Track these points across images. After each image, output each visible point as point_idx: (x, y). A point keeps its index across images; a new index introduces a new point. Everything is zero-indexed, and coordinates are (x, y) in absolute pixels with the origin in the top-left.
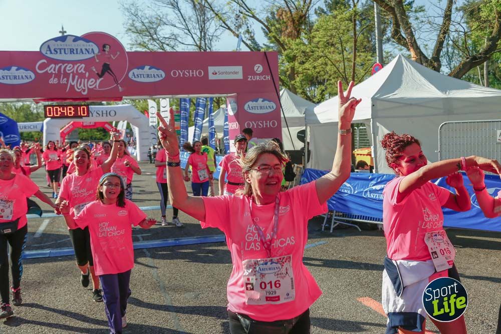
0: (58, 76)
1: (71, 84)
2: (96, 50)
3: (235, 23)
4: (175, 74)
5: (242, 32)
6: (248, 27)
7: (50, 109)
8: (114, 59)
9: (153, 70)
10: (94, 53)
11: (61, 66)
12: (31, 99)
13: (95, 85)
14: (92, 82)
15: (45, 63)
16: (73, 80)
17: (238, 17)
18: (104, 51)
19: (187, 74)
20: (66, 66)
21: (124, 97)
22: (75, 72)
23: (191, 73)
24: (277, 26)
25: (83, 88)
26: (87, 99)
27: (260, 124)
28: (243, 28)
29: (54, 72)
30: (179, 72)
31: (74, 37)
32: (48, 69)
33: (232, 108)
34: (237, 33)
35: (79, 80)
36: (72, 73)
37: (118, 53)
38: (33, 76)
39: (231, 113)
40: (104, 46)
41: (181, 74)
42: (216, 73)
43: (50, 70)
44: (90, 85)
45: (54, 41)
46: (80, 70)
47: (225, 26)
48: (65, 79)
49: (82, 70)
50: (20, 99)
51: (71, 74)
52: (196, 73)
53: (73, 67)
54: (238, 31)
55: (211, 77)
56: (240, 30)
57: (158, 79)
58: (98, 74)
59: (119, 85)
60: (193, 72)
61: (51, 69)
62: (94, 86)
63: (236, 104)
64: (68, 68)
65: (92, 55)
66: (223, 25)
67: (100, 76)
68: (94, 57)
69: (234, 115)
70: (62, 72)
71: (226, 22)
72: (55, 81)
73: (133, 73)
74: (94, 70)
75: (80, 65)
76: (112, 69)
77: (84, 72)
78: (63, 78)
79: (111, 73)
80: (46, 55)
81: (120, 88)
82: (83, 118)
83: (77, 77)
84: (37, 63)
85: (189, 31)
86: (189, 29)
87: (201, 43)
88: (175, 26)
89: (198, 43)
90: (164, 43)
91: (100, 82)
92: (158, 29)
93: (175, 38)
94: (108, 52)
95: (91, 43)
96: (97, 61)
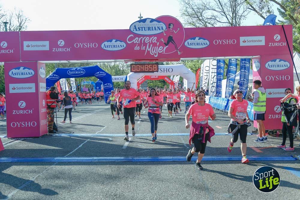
0: (140, 45)
1: (147, 50)
2: (164, 27)
3: (259, 6)
5: (265, 12)
6: (269, 8)
7: (134, 66)
8: (176, 33)
10: (163, 30)
11: (142, 39)
12: (123, 60)
14: (161, 48)
15: (132, 37)
16: (149, 49)
17: (262, 1)
18: (170, 28)
20: (145, 38)
21: (181, 59)
22: (150, 42)
24: (292, 6)
25: (156, 53)
26: (157, 60)
27: (276, 77)
28: (265, 9)
29: (137, 43)
31: (151, 20)
32: (134, 40)
33: (256, 66)
34: (261, 12)
35: (153, 47)
37: (179, 29)
38: (125, 45)
39: (255, 69)
40: (170, 25)
42: (245, 41)
44: (160, 51)
45: (138, 22)
47: (252, 8)
48: (144, 47)
49: (155, 41)
50: (116, 60)
51: (148, 44)
53: (150, 39)
54: (261, 11)
55: (242, 44)
56: (263, 10)
57: (204, 46)
58: (165, 43)
59: (178, 51)
61: (136, 40)
62: (162, 51)
63: (259, 63)
64: (146, 40)
65: (162, 31)
66: (250, 7)
67: (166, 45)
69: (258, 71)
70: (143, 42)
71: (252, 6)
72: (138, 48)
74: (163, 41)
75: (154, 38)
76: (174, 40)
77: (156, 42)
79: (174, 43)
80: (133, 31)
81: (179, 52)
82: (154, 72)
83: (151, 45)
84: (128, 37)
85: (224, 13)
86: (225, 11)
87: (232, 21)
88: (215, 10)
89: (231, 21)
90: (207, 22)
91: (166, 49)
92: (203, 13)
93: (214, 18)
94: (172, 28)
95: (161, 23)
96: (165, 35)
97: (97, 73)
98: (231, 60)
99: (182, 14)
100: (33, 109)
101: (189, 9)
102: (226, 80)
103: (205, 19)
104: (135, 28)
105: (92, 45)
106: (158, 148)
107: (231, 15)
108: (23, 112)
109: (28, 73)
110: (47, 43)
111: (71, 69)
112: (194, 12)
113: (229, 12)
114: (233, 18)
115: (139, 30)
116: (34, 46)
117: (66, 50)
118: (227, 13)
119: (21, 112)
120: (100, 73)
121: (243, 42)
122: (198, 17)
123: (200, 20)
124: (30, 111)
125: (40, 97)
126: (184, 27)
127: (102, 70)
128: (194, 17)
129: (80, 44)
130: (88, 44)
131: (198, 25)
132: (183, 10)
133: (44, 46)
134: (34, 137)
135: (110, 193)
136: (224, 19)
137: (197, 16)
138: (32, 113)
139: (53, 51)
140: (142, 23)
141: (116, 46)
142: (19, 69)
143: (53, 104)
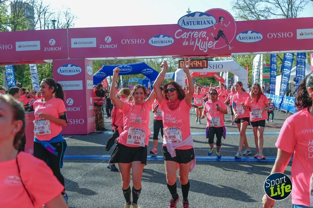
0: (188, 40)
1: (196, 45)
2: (214, 21)
4: (270, 35)
7: (182, 63)
8: (226, 27)
9: (254, 34)
10: (213, 23)
11: (190, 34)
12: (171, 56)
13: (213, 45)
14: (210, 43)
15: (180, 32)
16: (198, 43)
18: (220, 21)
19: (279, 35)
20: (195, 33)
21: (232, 54)
22: (200, 37)
23: (283, 35)
25: (205, 48)
26: (207, 55)
29: (186, 38)
30: (273, 34)
31: (200, 13)
32: (183, 35)
35: (202, 42)
36: (197, 37)
37: (230, 23)
38: (173, 41)
40: (220, 18)
41: (275, 35)
42: (303, 34)
43: (183, 36)
44: (209, 46)
45: (187, 17)
46: (203, 36)
48: (193, 42)
49: (205, 35)
50: (164, 56)
51: (197, 39)
52: (287, 35)
53: (199, 33)
55: (299, 37)
57: (257, 40)
58: (215, 38)
59: (229, 45)
60: (284, 34)
61: (185, 35)
64: (195, 35)
65: (211, 25)
67: (216, 40)
68: (213, 26)
70: (191, 38)
72: (186, 43)
73: (240, 36)
74: (213, 35)
75: (203, 32)
76: (224, 34)
77: (205, 37)
78: (191, 42)
79: (225, 38)
80: (181, 26)
81: (230, 47)
82: (204, 69)
83: (201, 40)
84: (176, 32)
85: (279, 4)
86: (280, 3)
87: (288, 13)
88: (269, 2)
89: (286, 13)
90: (260, 15)
91: (216, 44)
92: (256, 5)
93: (268, 10)
94: (222, 22)
95: (211, 17)
96: (215, 29)
97: (144, 70)
98: (286, 55)
99: (232, 7)
100: (81, 106)
101: (240, 2)
102: (281, 76)
103: (258, 11)
104: (183, 23)
105: (139, 41)
106: (207, 147)
107: (287, 6)
108: (71, 110)
109: (75, 70)
110: (94, 40)
111: (118, 66)
112: (245, 4)
113: (284, 4)
114: (288, 10)
115: (187, 25)
116: (81, 43)
117: (113, 46)
118: (282, 4)
119: (69, 109)
120: (147, 70)
121: (300, 34)
122: (250, 10)
123: (252, 12)
124: (78, 108)
125: (88, 94)
126: (236, 21)
127: (149, 67)
128: (246, 10)
129: (127, 40)
130: (135, 40)
131: (250, 18)
132: (234, 3)
133: (91, 43)
134: (81, 135)
135: (157, 192)
136: (279, 11)
137: (250, 8)
138: (79, 110)
139: (100, 48)
140: (190, 17)
141: (163, 42)
142: (67, 66)
143: (100, 102)
